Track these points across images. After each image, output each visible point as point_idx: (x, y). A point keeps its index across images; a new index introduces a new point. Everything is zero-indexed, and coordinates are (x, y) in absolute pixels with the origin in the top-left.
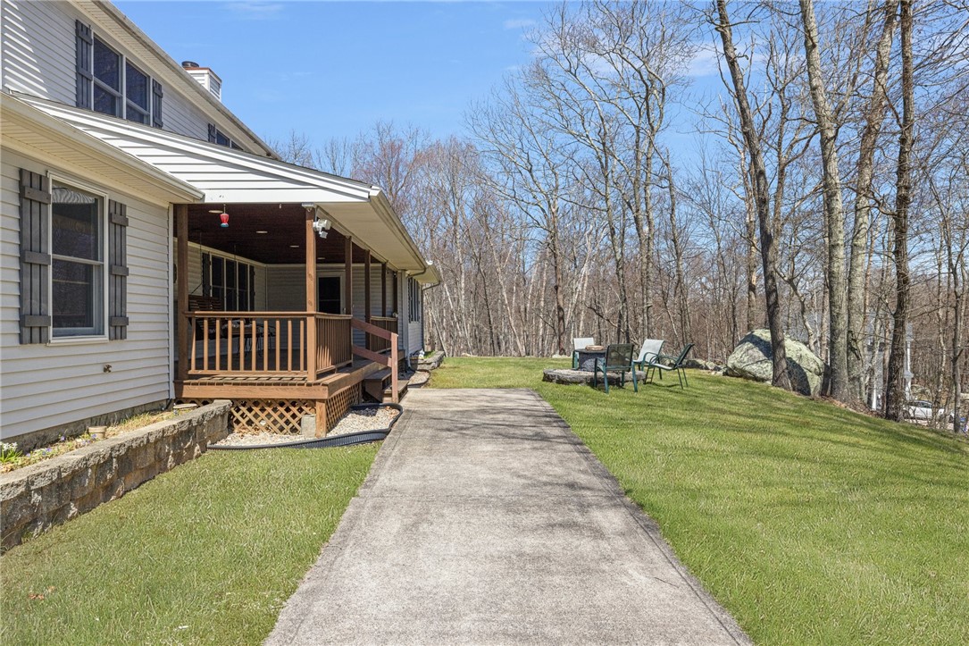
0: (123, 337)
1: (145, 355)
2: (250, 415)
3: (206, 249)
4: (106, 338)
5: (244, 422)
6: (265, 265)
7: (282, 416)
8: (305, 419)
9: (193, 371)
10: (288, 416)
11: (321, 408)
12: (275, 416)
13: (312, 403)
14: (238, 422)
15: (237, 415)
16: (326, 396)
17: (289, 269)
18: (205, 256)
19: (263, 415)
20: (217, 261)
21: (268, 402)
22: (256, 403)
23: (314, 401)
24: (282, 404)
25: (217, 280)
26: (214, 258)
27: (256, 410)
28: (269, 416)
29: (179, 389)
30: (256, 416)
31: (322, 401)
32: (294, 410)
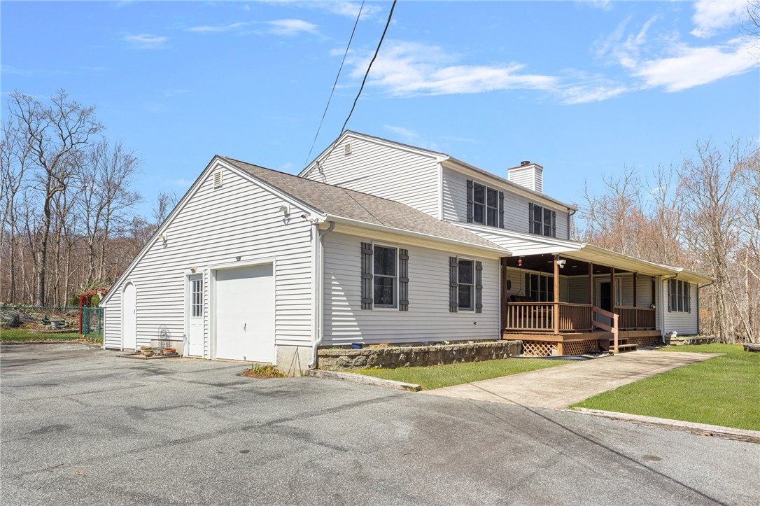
0: (480, 312)
1: (489, 320)
2: (530, 348)
3: (527, 271)
4: (474, 312)
5: (528, 350)
6: (567, 277)
7: (543, 349)
8: (553, 350)
9: (508, 328)
10: (546, 349)
11: (560, 345)
12: (541, 349)
13: (556, 343)
14: (525, 351)
15: (525, 348)
16: (562, 340)
17: (579, 278)
18: (527, 275)
19: (536, 348)
20: (534, 277)
21: (538, 342)
22: (533, 342)
23: (557, 342)
24: (543, 344)
25: (534, 287)
26: (532, 275)
27: (533, 345)
28: (538, 348)
29: (502, 336)
30: (533, 348)
31: (560, 342)
32: (549, 346)
